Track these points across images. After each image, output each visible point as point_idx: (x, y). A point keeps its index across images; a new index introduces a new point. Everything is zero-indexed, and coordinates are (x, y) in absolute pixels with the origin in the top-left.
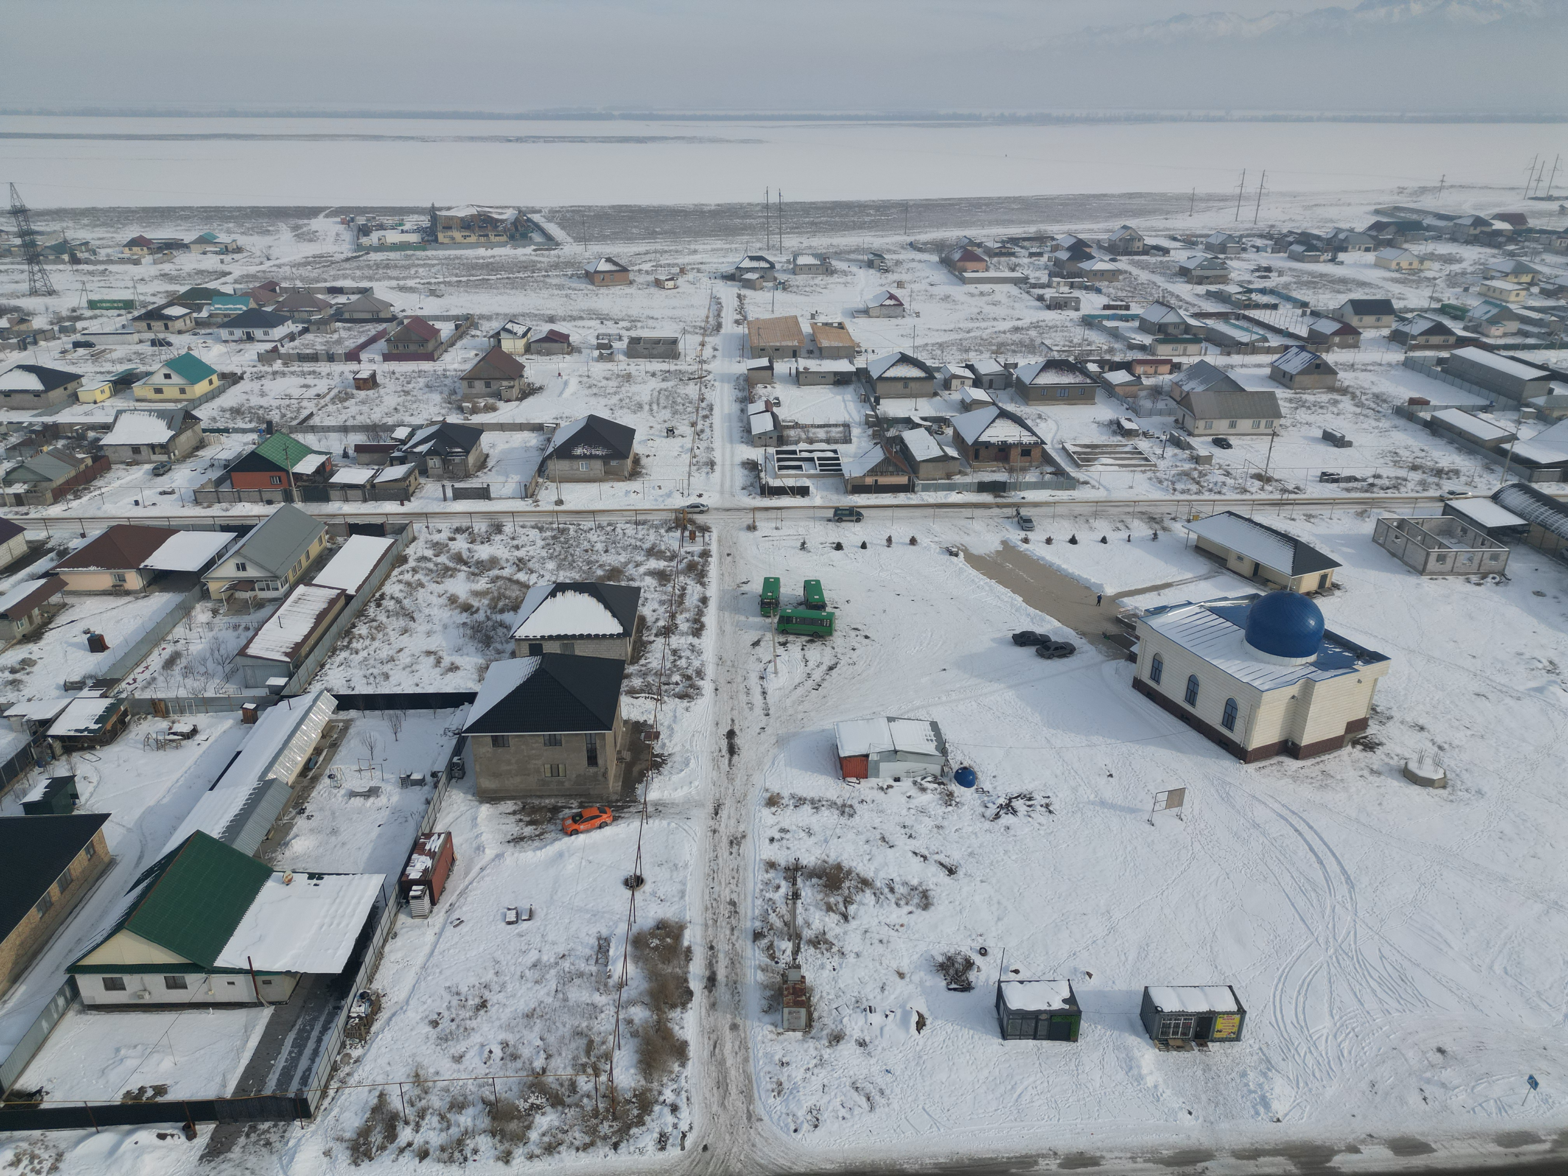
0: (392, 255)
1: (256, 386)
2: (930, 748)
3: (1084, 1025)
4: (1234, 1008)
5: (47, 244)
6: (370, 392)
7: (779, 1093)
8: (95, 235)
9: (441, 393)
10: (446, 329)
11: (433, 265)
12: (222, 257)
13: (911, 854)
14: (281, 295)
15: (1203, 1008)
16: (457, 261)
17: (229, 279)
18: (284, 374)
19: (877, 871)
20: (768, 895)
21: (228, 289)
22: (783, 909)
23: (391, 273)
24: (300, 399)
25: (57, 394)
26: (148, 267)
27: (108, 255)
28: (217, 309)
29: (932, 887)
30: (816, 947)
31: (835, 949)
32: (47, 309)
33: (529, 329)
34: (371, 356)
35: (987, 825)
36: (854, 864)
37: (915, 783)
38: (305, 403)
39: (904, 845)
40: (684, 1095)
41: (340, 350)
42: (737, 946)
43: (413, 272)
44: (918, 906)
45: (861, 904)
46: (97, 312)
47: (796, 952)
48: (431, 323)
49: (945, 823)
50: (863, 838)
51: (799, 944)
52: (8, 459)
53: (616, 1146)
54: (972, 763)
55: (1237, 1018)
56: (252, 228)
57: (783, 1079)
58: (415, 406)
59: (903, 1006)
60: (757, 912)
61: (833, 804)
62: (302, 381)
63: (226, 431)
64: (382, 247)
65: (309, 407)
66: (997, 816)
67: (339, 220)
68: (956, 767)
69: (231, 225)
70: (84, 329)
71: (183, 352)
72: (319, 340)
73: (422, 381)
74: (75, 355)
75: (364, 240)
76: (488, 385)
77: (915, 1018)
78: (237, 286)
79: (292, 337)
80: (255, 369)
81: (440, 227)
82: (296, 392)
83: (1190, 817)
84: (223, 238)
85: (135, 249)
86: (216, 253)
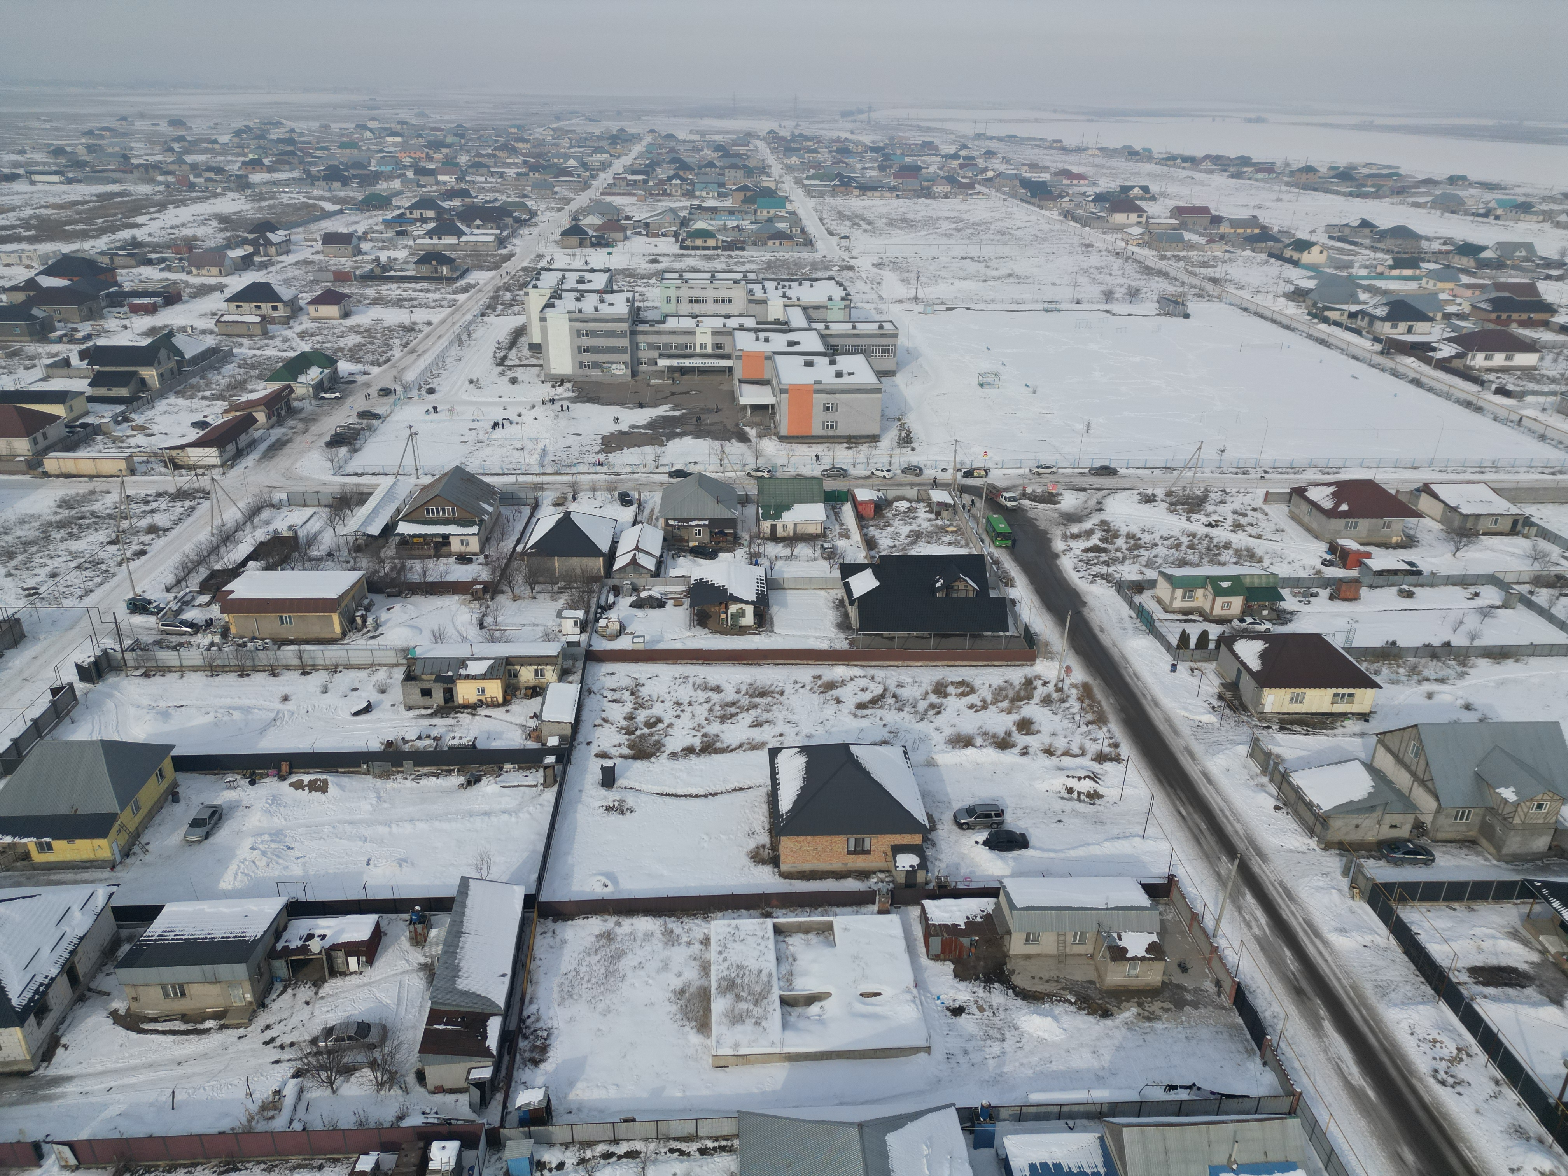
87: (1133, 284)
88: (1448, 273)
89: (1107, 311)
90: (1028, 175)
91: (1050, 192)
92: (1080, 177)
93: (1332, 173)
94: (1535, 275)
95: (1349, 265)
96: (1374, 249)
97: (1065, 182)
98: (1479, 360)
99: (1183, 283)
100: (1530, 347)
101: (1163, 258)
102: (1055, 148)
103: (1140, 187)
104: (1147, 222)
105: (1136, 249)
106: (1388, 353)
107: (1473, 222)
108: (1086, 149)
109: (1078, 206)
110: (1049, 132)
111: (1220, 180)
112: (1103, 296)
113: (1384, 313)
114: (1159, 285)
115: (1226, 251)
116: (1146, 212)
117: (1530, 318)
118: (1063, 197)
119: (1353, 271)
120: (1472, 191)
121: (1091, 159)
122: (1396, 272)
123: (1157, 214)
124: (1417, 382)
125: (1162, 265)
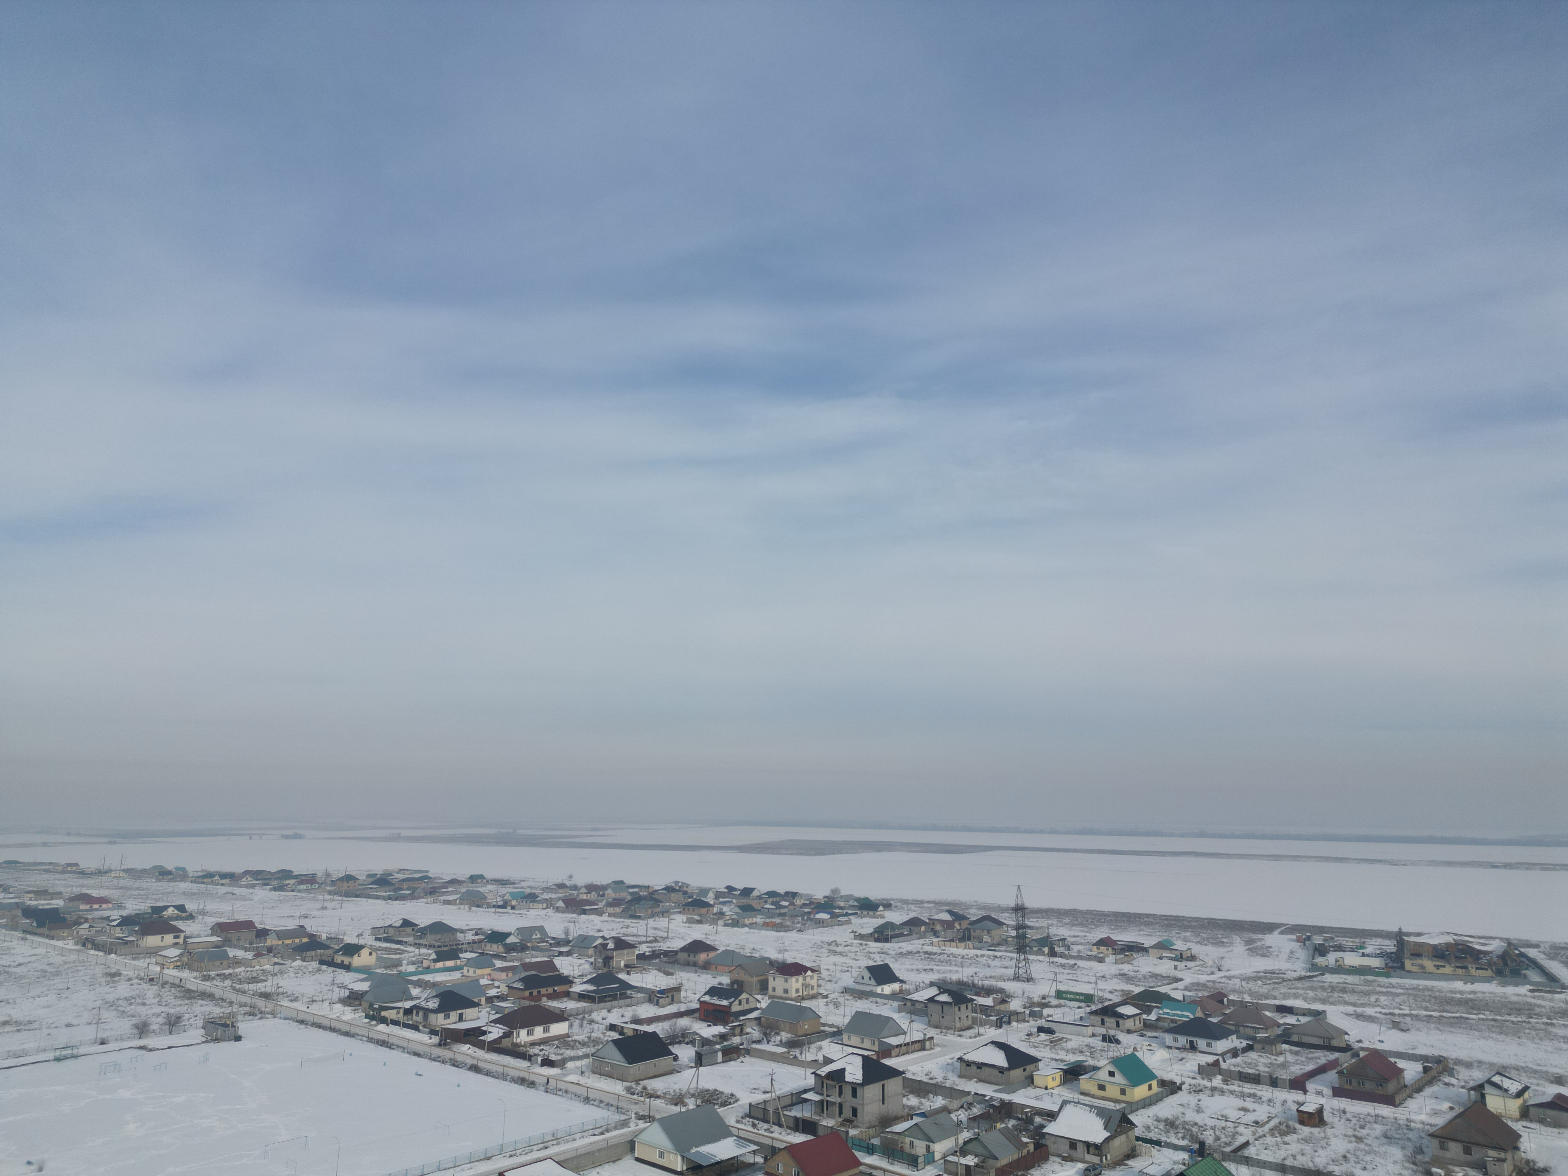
0: (1350, 979)
1: (1192, 1099)
5: (1034, 938)
6: (1316, 1130)
8: (1072, 933)
9: (1403, 1148)
10: (1411, 1071)
11: (1398, 995)
12: (1176, 963)
14: (1228, 1007)
16: (1427, 993)
17: (1180, 985)
18: (1222, 1092)
21: (1177, 995)
23: (1347, 997)
24: (1237, 1123)
25: (1017, 1073)
26: (1110, 966)
27: (1079, 951)
28: (1165, 1013)
32: (1023, 994)
33: (1526, 1088)
34: (1320, 1088)
38: (1241, 1129)
41: (1284, 1075)
43: (1373, 999)
46: (1062, 1002)
48: (1393, 1060)
52: (968, 1128)
56: (1208, 939)
58: (1368, 1158)
62: (1240, 1103)
63: (1158, 1143)
64: (1339, 969)
65: (1246, 1133)
67: (1294, 937)
69: (1188, 934)
70: (1049, 1016)
71: (1129, 1051)
72: (1262, 1060)
73: (1379, 1129)
74: (1038, 1039)
75: (1320, 961)
76: (1467, 1151)
78: (1187, 993)
79: (1235, 1053)
80: (1194, 1082)
81: (1407, 953)
82: (1233, 1115)
84: (1179, 945)
85: (1102, 948)
86: (1171, 959)
87: (172, 1011)
88: (483, 960)
89: (142, 1048)
90: (34, 903)
91: (64, 920)
92: (102, 900)
93: (371, 880)
94: (551, 953)
95: (398, 963)
96: (418, 946)
97: (83, 907)
98: (523, 1036)
99: (231, 1003)
100: (560, 1017)
101: (207, 978)
102: (70, 872)
103: (174, 906)
104: (185, 942)
105: (174, 972)
106: (445, 1044)
107: (495, 913)
108: (110, 871)
109: (101, 932)
110: (61, 856)
111: (262, 894)
112: (136, 1031)
113: (436, 1005)
114: (203, 1009)
115: (276, 964)
116: (183, 932)
117: (555, 991)
118: (81, 924)
119: (402, 969)
120: (490, 887)
121: (115, 882)
122: (440, 965)
123: (196, 933)
124: (475, 1069)
125: (206, 986)
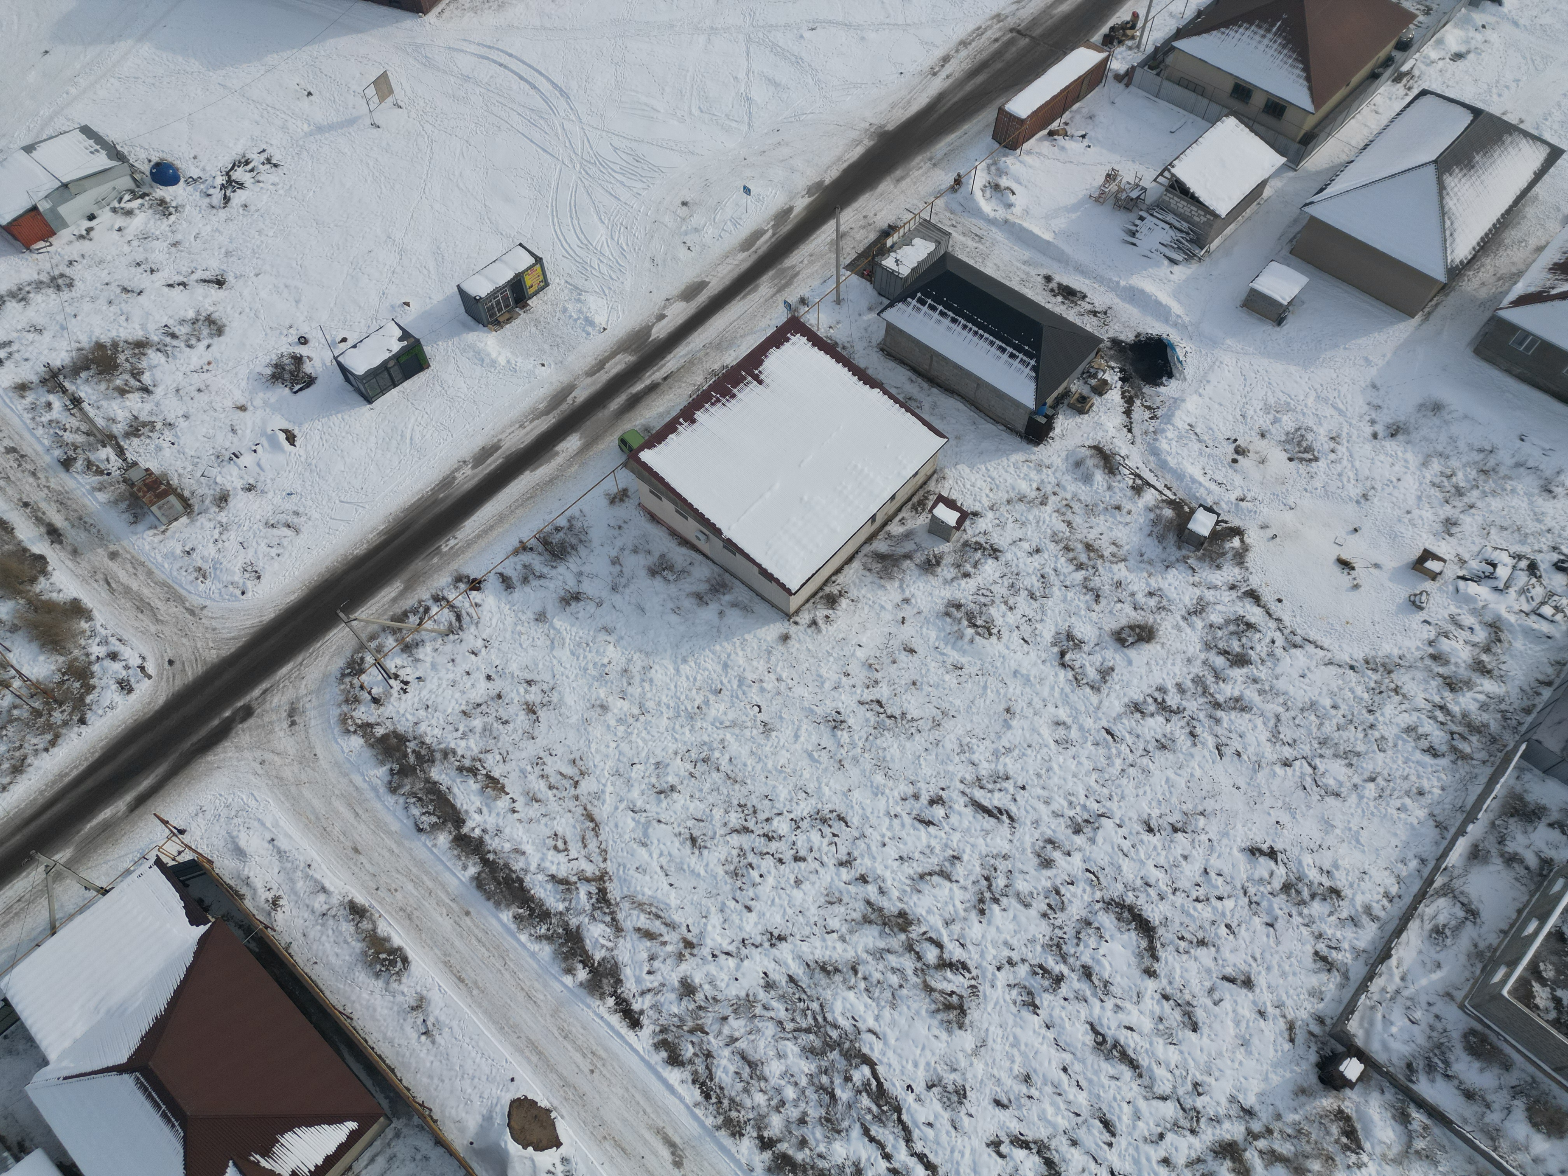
2: (102, 161)
3: (427, 349)
4: (532, 261)
7: (204, 577)
13: (166, 289)
15: (509, 275)
19: (143, 326)
20: (45, 418)
22: (73, 422)
29: (211, 309)
30: (139, 436)
31: (159, 426)
35: (222, 214)
36: (114, 334)
37: (114, 210)
39: (153, 284)
40: (113, 640)
42: (52, 485)
44: (211, 335)
45: (152, 367)
47: (121, 452)
49: (179, 237)
50: (102, 302)
51: (118, 444)
53: (82, 721)
54: (161, 155)
55: (538, 267)
57: (199, 563)
59: (264, 433)
60: (46, 442)
61: (39, 285)
66: (227, 200)
68: (146, 168)
77: (282, 436)
83: (406, 100)
